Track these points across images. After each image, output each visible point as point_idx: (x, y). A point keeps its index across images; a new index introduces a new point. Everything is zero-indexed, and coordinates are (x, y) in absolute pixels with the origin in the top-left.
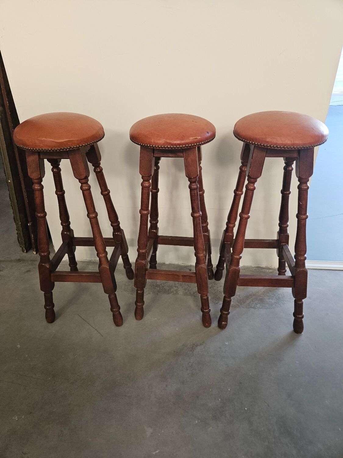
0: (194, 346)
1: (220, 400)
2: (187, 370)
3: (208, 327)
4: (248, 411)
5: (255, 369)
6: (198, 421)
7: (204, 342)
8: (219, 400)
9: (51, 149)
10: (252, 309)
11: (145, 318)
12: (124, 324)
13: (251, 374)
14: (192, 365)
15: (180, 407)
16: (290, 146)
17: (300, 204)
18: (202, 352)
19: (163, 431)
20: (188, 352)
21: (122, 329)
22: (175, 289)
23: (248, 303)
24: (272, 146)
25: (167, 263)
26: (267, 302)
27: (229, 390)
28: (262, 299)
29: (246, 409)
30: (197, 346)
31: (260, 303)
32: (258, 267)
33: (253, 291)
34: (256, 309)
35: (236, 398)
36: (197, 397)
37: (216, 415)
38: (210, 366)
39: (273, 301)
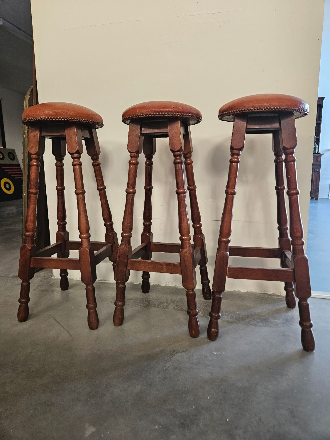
0: (174, 352)
1: (194, 407)
2: (159, 373)
3: (195, 338)
4: (231, 423)
5: (248, 380)
6: (159, 427)
7: (187, 350)
8: (192, 407)
9: (48, 118)
10: (252, 326)
11: (125, 325)
12: (99, 329)
13: (241, 385)
14: (166, 369)
15: (139, 410)
16: (267, 108)
17: (289, 177)
18: (182, 358)
19: (108, 432)
20: (166, 357)
21: (95, 332)
22: (166, 304)
23: (248, 321)
24: (249, 109)
25: (163, 285)
26: (271, 321)
27: (209, 398)
28: (265, 319)
29: (228, 420)
30: (178, 352)
31: (262, 322)
32: (264, 294)
33: (255, 312)
34: (257, 326)
35: (216, 407)
36: (165, 401)
37: (185, 422)
38: (189, 372)
39: (279, 322)
